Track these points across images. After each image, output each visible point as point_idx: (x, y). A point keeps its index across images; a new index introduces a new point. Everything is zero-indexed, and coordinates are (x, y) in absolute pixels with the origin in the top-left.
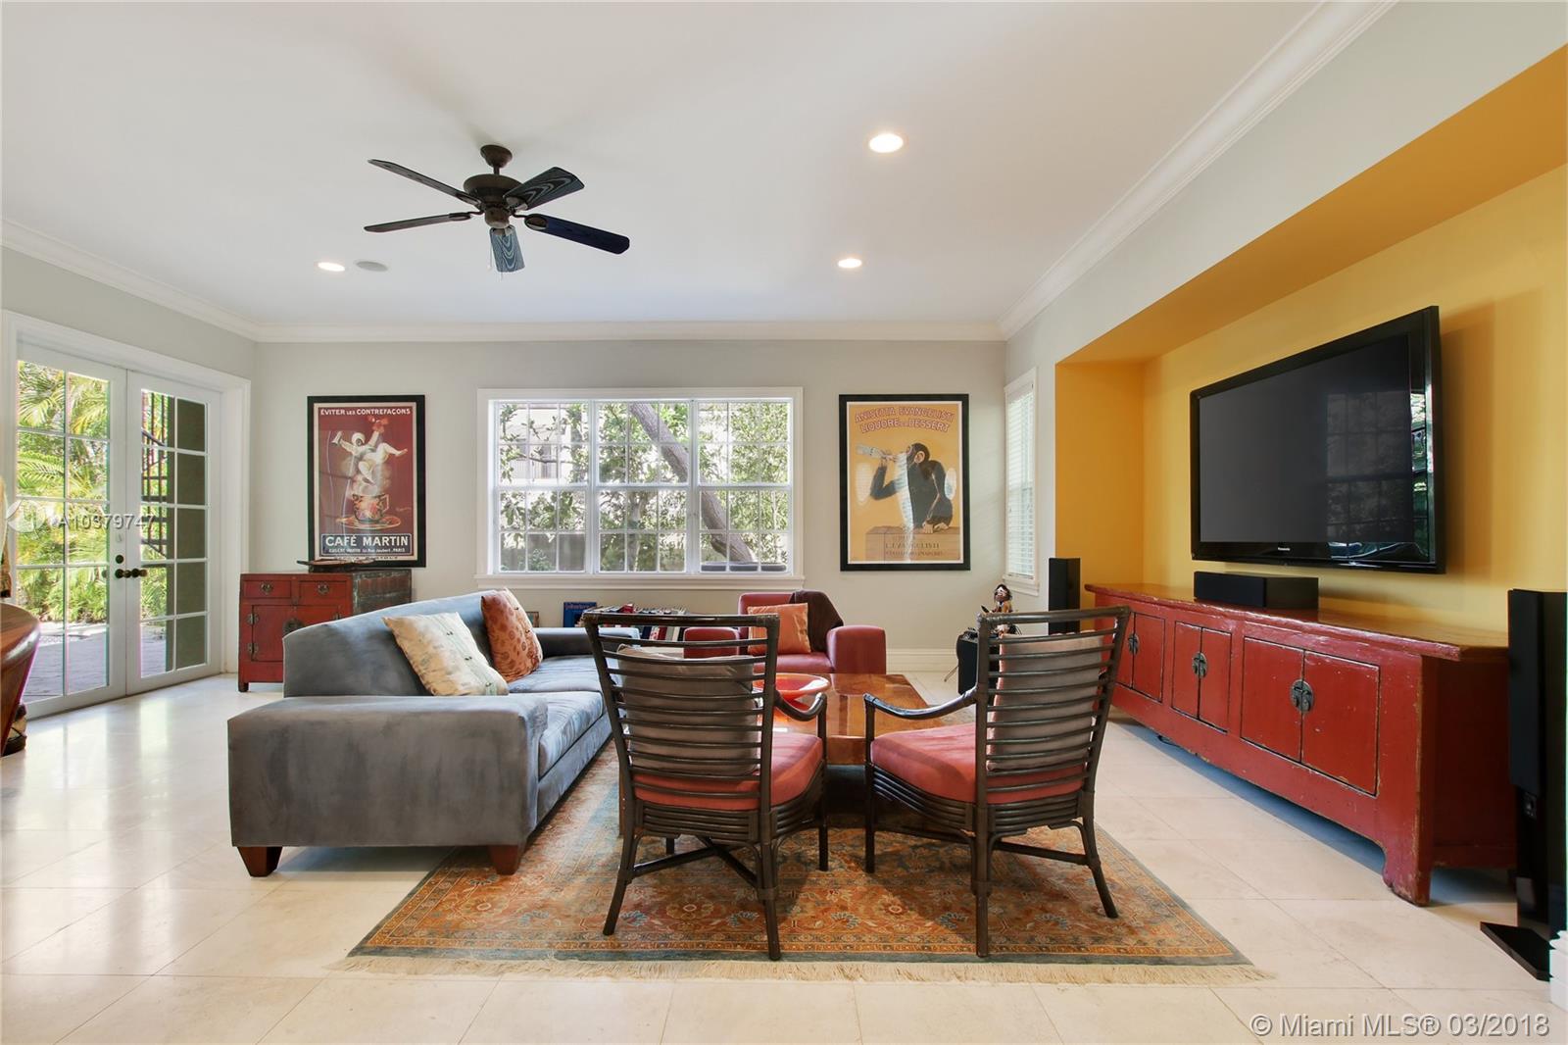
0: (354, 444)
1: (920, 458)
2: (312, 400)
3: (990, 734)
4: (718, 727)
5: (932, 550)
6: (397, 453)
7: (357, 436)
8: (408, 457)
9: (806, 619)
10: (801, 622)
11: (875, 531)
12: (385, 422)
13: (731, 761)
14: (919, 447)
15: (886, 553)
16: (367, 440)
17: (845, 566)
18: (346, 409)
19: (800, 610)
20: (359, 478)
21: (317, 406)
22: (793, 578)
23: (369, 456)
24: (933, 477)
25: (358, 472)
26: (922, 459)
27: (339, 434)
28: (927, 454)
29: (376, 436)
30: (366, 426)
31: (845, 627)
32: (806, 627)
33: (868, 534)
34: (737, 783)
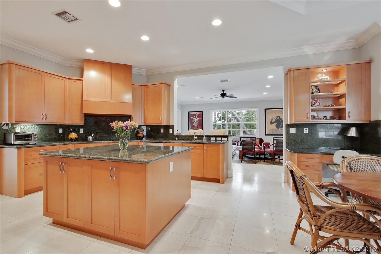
0: (194, 118)
1: (278, 118)
2: (188, 112)
3: (275, 147)
4: (251, 146)
5: (280, 132)
6: (200, 119)
7: (194, 117)
8: (201, 119)
9: (259, 141)
10: (258, 142)
11: (271, 129)
12: (198, 115)
13: (252, 149)
14: (278, 116)
15: (272, 133)
16: (196, 117)
17: (266, 135)
18: (193, 113)
19: (258, 140)
20: (195, 122)
21: (189, 113)
22: (257, 136)
23: (196, 119)
24: (281, 121)
25: (194, 122)
26: (279, 118)
27: (192, 117)
28: (280, 118)
29: (197, 117)
30: (195, 115)
31: (265, 142)
32: (259, 143)
33: (270, 130)
34: (252, 150)
